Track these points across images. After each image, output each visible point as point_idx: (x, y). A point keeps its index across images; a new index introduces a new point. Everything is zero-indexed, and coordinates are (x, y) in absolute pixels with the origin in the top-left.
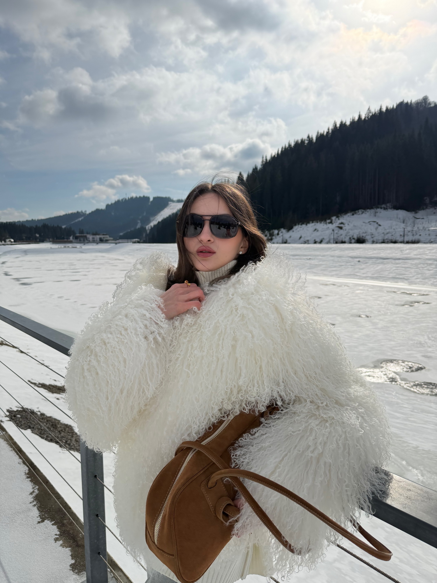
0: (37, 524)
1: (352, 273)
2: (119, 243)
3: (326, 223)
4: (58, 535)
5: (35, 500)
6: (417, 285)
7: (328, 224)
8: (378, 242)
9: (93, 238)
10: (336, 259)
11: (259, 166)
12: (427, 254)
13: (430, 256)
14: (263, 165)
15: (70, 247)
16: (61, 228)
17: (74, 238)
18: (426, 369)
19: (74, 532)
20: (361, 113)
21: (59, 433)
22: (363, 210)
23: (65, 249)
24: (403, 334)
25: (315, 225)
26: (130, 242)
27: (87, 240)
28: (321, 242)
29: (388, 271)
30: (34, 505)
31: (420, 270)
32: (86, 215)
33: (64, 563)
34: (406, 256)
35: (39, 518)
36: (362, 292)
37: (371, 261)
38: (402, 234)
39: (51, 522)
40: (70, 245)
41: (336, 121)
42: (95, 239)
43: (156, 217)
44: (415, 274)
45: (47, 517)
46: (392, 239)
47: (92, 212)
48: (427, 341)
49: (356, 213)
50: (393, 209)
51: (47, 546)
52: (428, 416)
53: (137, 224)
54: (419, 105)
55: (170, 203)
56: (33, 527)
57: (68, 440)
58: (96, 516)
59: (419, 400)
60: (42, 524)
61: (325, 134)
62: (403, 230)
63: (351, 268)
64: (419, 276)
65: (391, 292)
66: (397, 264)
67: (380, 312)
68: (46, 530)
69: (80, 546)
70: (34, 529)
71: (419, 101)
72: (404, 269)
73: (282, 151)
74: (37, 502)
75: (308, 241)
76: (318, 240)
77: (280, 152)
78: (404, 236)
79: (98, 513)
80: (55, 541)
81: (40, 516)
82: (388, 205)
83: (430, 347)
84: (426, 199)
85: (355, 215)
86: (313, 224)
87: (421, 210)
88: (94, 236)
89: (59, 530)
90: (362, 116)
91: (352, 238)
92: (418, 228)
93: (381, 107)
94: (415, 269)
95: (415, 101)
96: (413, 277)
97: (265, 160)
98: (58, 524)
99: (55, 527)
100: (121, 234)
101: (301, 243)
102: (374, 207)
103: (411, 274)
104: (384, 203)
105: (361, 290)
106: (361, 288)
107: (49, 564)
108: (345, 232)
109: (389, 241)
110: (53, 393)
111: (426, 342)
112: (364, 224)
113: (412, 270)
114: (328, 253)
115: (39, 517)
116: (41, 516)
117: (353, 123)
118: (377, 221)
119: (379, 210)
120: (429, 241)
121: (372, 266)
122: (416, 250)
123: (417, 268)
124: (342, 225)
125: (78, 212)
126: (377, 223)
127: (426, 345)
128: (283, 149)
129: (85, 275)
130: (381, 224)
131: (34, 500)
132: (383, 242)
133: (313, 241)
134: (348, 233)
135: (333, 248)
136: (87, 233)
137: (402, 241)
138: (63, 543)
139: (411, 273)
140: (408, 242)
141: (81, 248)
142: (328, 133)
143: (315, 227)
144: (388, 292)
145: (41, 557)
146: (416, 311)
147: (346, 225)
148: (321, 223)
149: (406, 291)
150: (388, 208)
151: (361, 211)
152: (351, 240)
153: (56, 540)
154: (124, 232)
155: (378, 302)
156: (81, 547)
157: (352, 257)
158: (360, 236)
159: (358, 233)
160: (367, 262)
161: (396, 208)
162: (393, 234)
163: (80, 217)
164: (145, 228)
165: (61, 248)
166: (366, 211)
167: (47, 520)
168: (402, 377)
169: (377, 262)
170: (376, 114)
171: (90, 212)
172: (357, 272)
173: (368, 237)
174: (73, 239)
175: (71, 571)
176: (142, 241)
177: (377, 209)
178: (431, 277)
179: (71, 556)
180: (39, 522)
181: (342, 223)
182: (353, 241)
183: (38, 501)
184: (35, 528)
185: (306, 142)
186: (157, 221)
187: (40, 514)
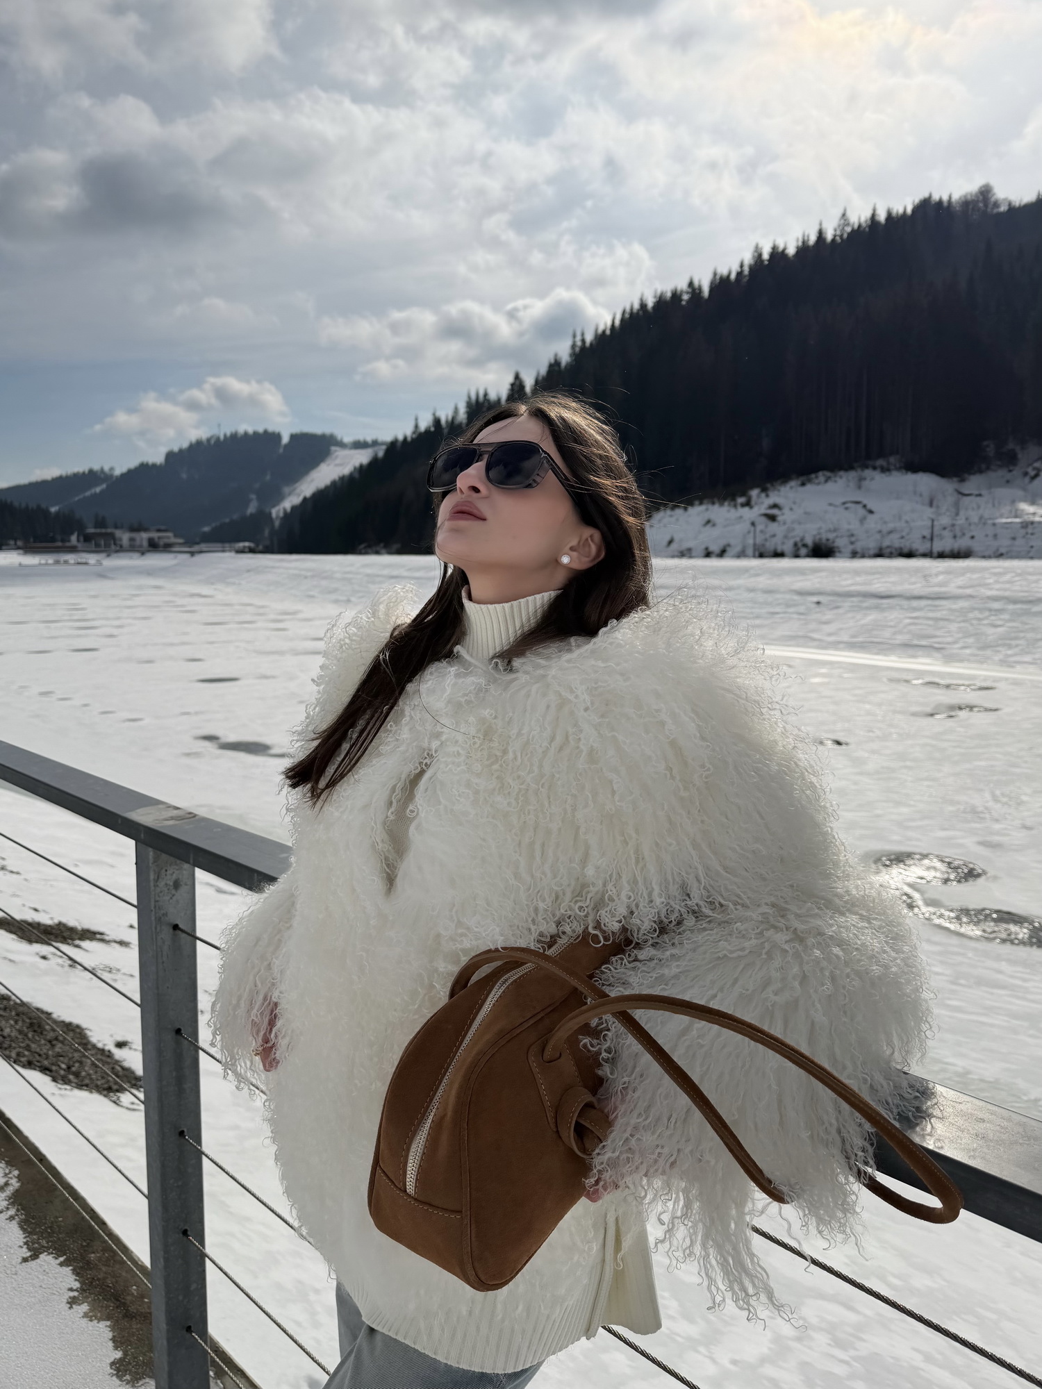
0: (21, 1263)
1: (801, 634)
2: (201, 552)
3: (735, 506)
4: (76, 1290)
5: (13, 1204)
6: (966, 664)
7: (739, 507)
8: (867, 555)
9: (132, 540)
10: (761, 597)
11: (565, 358)
12: (989, 584)
13: (997, 590)
14: (574, 354)
15: (72, 561)
16: (46, 513)
17: (82, 539)
18: (989, 875)
19: (117, 1282)
20: (824, 226)
21: (48, 1046)
22: (828, 474)
23: (57, 567)
24: (929, 786)
25: (707, 510)
26: (230, 551)
27: (115, 544)
28: (722, 554)
29: (891, 627)
30: (11, 1218)
31: (972, 625)
32: (114, 479)
33: (94, 1358)
34: (936, 589)
35: (25, 1249)
36: (826, 680)
37: (847, 603)
38: (927, 533)
39: (56, 1258)
40: (71, 558)
41: (760, 246)
42: (138, 543)
43: (297, 485)
44: (960, 635)
45: (45, 1247)
46: (902, 545)
47: (130, 471)
48: (991, 804)
49: (810, 481)
50: (904, 471)
51: (48, 1317)
52: (992, 994)
53: (247, 503)
54: (971, 207)
55: (333, 448)
56: (11, 1271)
57: (74, 1062)
58: (181, 1235)
59: (970, 955)
60: (33, 1264)
61: (733, 276)
62: (929, 523)
63: (799, 619)
64: (971, 640)
65: (898, 681)
66: (915, 609)
67: (872, 732)
68: (45, 1277)
69: (134, 1317)
70: (13, 1276)
71: (969, 197)
72: (931, 622)
73: (622, 320)
74: (18, 1210)
75: (689, 550)
76: (715, 548)
77: (617, 323)
78: (932, 539)
79: (186, 1228)
80: (69, 1306)
81: (28, 1245)
82: (892, 459)
83: (997, 821)
84: (987, 446)
85: (809, 487)
86: (703, 508)
87: (974, 474)
88: (134, 535)
89: (77, 1278)
90: (826, 234)
91: (800, 544)
92: (967, 519)
93: (874, 210)
94: (959, 622)
95: (960, 198)
96: (955, 643)
97: (579, 343)
98: (75, 1264)
99: (67, 1270)
100: (206, 529)
101: (673, 557)
102: (855, 465)
103: (950, 636)
104: (882, 454)
105: (823, 675)
106: (823, 671)
107: (55, 1362)
108: (784, 528)
109: (893, 551)
110: (30, 941)
111: (986, 808)
112: (831, 508)
113: (953, 627)
114: (741, 582)
115: (25, 1246)
116: (30, 1244)
117: (803, 250)
118: (865, 502)
119: (868, 473)
120: (994, 553)
121: (850, 615)
122: (963, 574)
123: (964, 621)
124: (775, 511)
125: (91, 471)
126: (865, 506)
127: (987, 816)
128: (627, 316)
129: (111, 636)
130: (873, 509)
131: (8, 1205)
132: (879, 555)
133: (701, 550)
134: (791, 530)
135: (752, 568)
136: (116, 527)
137: (927, 551)
138: (91, 1310)
139: (949, 632)
140: (941, 556)
141: (101, 564)
142: (740, 274)
143: (707, 516)
144: (891, 680)
145: (36, 1345)
146: (962, 730)
147: (786, 511)
148: (722, 504)
149: (937, 680)
150: (892, 467)
151: (824, 475)
152: (798, 549)
153: (72, 1302)
154: (214, 525)
155: (867, 706)
156: (138, 1318)
157: (801, 593)
158: (820, 539)
159: (815, 533)
160: (839, 604)
161: (912, 467)
162: (904, 534)
163: (97, 485)
164: (270, 514)
165: (47, 564)
166: (835, 476)
167: (46, 1253)
168: (930, 895)
169: (865, 605)
170: (862, 229)
171: (124, 470)
172: (813, 631)
173: (841, 543)
174: (78, 541)
175: (114, 1378)
176: (261, 547)
177: (863, 470)
178: (1000, 642)
179: (111, 1342)
180: (25, 1260)
181: (775, 506)
182: (803, 551)
183: (19, 1207)
184: (16, 1274)
185: (686, 297)
186: (299, 495)
187: (28, 1239)
